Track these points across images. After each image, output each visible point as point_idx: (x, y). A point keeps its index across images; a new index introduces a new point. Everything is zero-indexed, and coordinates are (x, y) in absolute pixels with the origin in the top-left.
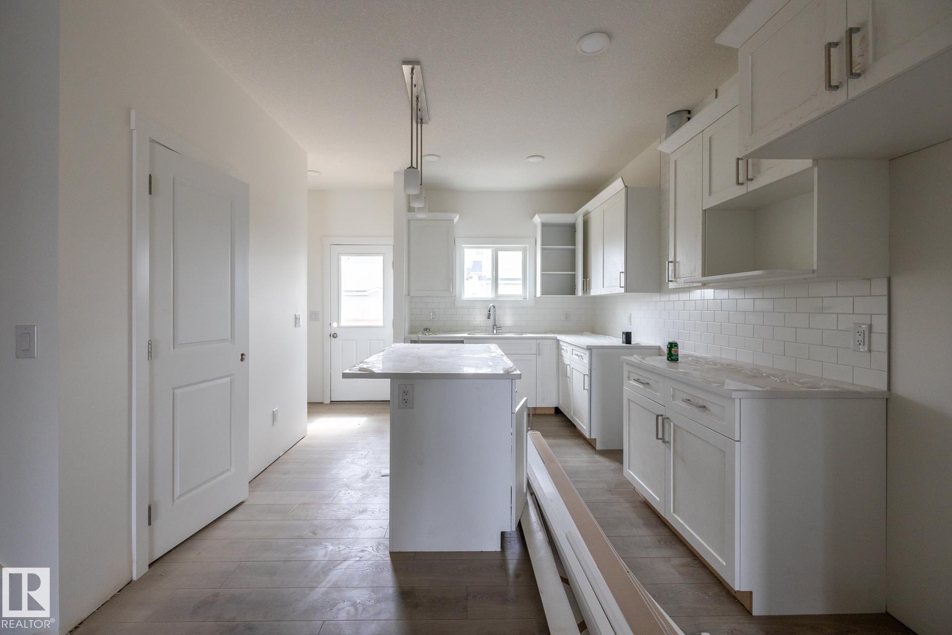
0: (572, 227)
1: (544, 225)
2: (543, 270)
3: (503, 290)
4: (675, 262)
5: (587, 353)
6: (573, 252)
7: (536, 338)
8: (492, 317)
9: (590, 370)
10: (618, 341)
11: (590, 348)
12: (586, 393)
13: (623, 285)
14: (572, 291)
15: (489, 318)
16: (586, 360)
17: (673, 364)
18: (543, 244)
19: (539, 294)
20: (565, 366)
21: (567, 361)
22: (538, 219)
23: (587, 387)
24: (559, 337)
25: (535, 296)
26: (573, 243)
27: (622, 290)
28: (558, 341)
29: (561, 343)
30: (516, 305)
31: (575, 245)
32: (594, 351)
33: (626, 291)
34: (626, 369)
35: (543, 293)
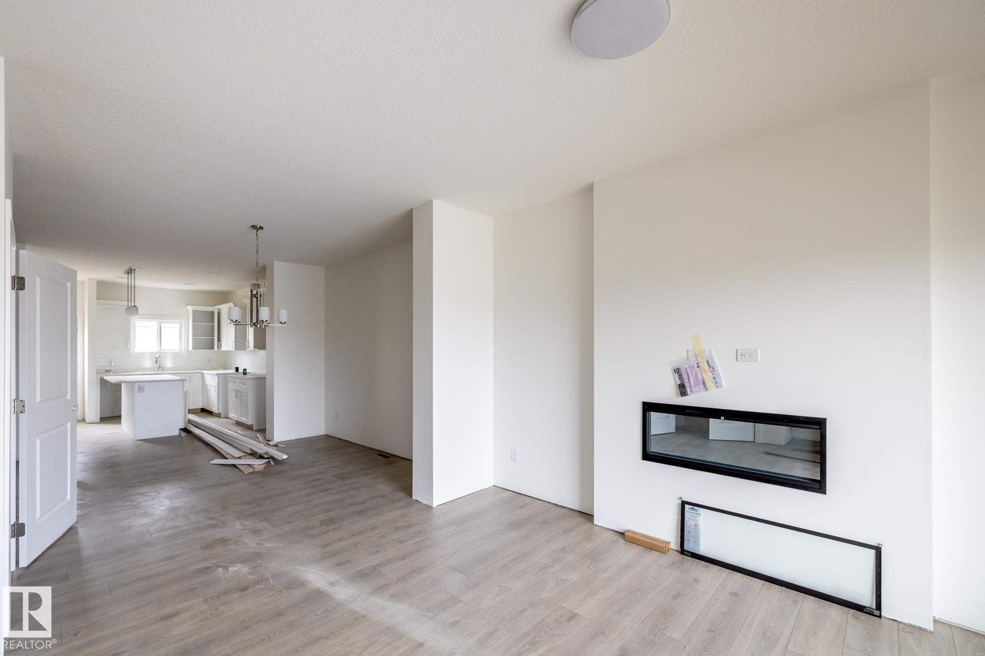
0: (213, 313)
1: (193, 311)
2: (193, 336)
3: (165, 346)
4: (248, 341)
5: (217, 376)
6: (213, 327)
7: (189, 373)
8: (158, 362)
9: (218, 383)
10: (233, 371)
11: (218, 375)
12: (216, 394)
13: (234, 347)
14: (212, 348)
15: (156, 363)
16: (216, 380)
17: (245, 376)
18: (193, 322)
19: (191, 348)
20: (206, 385)
21: (207, 383)
22: (190, 308)
23: (216, 391)
24: (203, 372)
25: (188, 350)
26: (213, 322)
27: (234, 349)
28: (203, 373)
29: (205, 374)
30: (175, 356)
31: (213, 323)
32: (220, 376)
33: (236, 350)
34: (229, 379)
35: (193, 349)
